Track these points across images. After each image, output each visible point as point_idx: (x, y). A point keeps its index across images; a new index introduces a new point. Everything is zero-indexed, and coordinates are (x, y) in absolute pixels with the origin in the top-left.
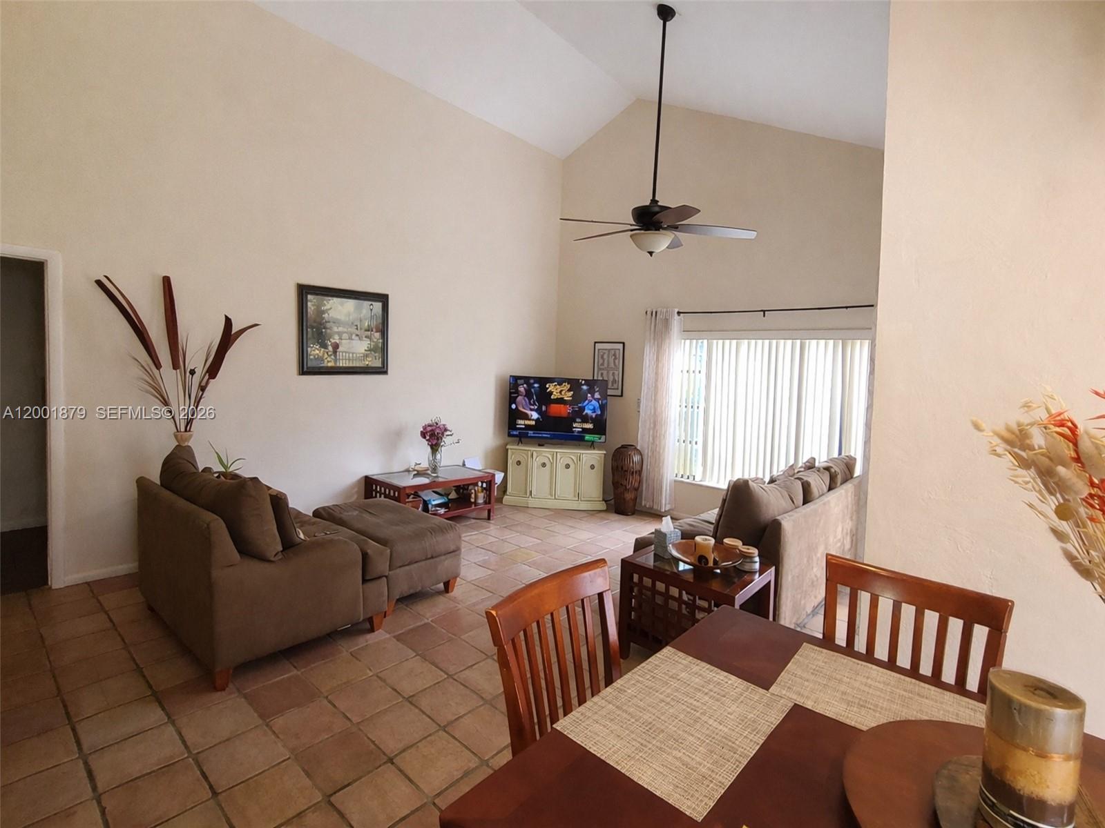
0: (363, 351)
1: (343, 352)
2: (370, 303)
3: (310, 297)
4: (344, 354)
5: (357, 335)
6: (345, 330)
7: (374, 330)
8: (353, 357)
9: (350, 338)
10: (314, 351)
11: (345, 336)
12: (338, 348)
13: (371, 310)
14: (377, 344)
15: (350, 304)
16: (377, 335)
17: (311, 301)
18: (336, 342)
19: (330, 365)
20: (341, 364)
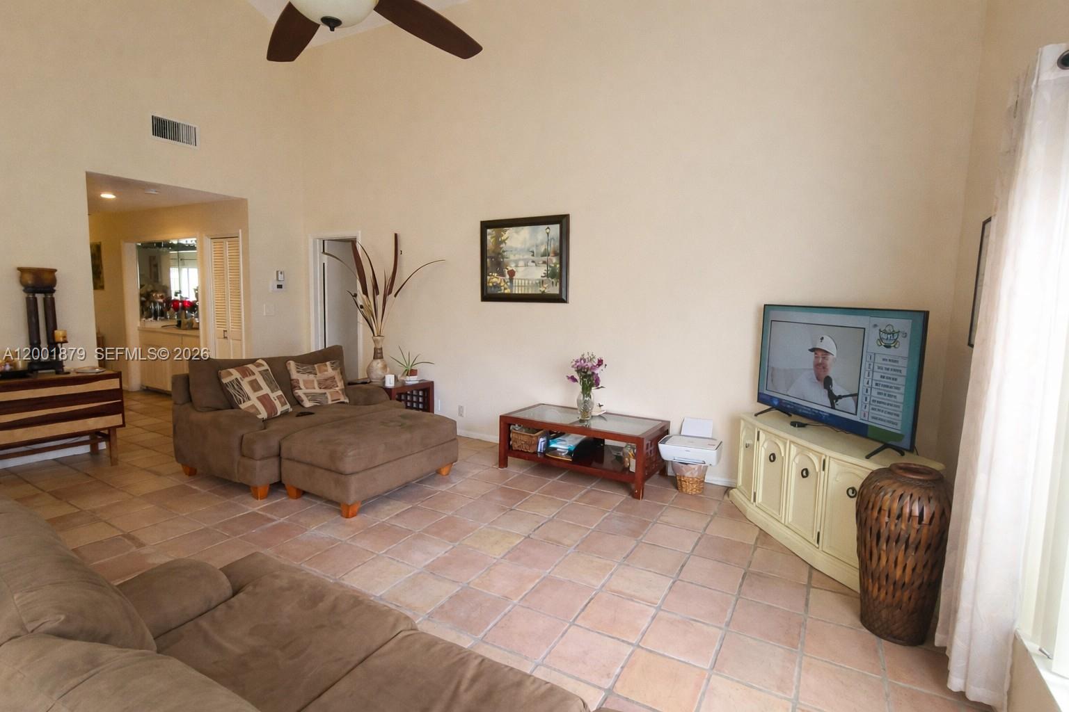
0: (540, 277)
1: (518, 279)
2: (546, 226)
3: (489, 231)
4: (520, 281)
5: (533, 262)
6: (521, 257)
7: (552, 254)
8: (528, 283)
9: (526, 265)
10: (494, 279)
11: (521, 263)
12: (514, 275)
13: (548, 234)
14: (554, 269)
15: (525, 231)
16: (555, 260)
17: (490, 234)
18: (513, 270)
19: (506, 291)
20: (517, 291)
